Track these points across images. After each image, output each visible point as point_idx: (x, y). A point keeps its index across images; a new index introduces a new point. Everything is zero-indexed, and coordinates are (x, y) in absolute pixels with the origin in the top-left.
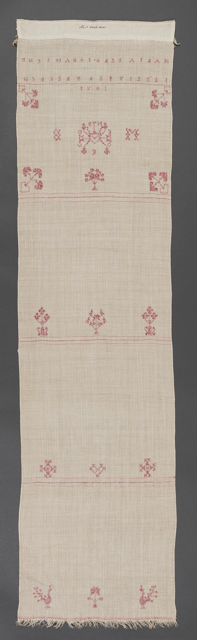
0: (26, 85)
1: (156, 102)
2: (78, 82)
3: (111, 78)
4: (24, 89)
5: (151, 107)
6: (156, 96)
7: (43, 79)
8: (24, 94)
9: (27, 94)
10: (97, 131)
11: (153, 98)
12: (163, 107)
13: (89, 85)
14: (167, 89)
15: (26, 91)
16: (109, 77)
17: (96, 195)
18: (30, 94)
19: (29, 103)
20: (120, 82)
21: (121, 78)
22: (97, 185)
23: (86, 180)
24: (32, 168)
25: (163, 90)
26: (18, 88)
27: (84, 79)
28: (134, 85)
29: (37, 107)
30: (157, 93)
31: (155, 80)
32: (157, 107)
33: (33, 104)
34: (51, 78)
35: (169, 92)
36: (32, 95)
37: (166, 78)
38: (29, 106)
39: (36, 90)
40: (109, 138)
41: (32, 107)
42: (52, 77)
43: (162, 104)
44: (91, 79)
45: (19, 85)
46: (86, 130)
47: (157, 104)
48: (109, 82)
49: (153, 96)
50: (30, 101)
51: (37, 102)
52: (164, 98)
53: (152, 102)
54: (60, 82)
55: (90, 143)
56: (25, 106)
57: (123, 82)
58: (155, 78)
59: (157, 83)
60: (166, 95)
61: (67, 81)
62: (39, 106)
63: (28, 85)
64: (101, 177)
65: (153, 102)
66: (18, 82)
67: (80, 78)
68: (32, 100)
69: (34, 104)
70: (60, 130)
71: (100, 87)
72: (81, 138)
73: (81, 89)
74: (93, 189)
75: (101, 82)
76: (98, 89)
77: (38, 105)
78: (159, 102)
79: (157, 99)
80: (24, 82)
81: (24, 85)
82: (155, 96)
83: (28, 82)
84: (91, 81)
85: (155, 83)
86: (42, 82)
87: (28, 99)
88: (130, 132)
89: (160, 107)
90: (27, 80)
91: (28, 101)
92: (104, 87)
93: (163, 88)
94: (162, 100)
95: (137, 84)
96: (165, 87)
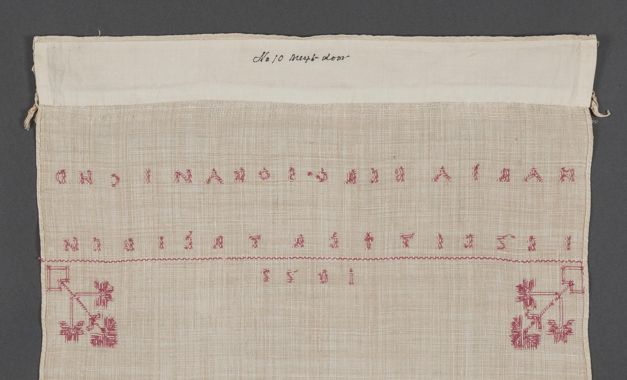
0: (72, 265)
1: (532, 323)
2: (254, 253)
3: (369, 238)
4: (67, 280)
5: (514, 341)
6: (531, 300)
7: (130, 245)
8: (65, 296)
9: (74, 296)
11: (520, 310)
12: (556, 340)
13: (292, 265)
14: (573, 275)
15: (74, 286)
16: (363, 236)
18: (87, 298)
19: (84, 328)
20: (401, 251)
21: (406, 240)
25: (558, 280)
26: (43, 276)
27: (274, 244)
28: (453, 262)
29: (112, 343)
30: (534, 290)
31: (529, 244)
32: (536, 341)
33: (97, 330)
34: (158, 240)
35: (577, 286)
36: (94, 298)
37: (568, 235)
38: (85, 339)
39: (107, 283)
41: (96, 341)
42: (161, 235)
43: (553, 329)
44: (300, 242)
45: (49, 268)
47: (534, 331)
48: (363, 252)
49: (522, 303)
50: (87, 323)
51: (111, 323)
52: (561, 308)
53: (516, 323)
54: (189, 254)
56: (69, 338)
57: (412, 251)
58: (529, 235)
59: (534, 256)
60: (567, 298)
61: (215, 251)
62: (119, 338)
63: (79, 264)
65: (520, 323)
66: (43, 257)
67: (259, 237)
68: (93, 320)
69: (100, 331)
71: (333, 268)
73: (263, 276)
75: (335, 253)
76: (324, 277)
77: (115, 335)
78: (544, 321)
79: (537, 312)
80: (64, 255)
81: (65, 264)
82: (529, 302)
83: (79, 255)
84: (299, 249)
85: (528, 253)
86: (127, 255)
87: (81, 316)
89: (547, 340)
90: (75, 248)
91: (81, 324)
92: (346, 270)
93: (558, 272)
94: (552, 315)
95: (464, 260)
96: (563, 269)
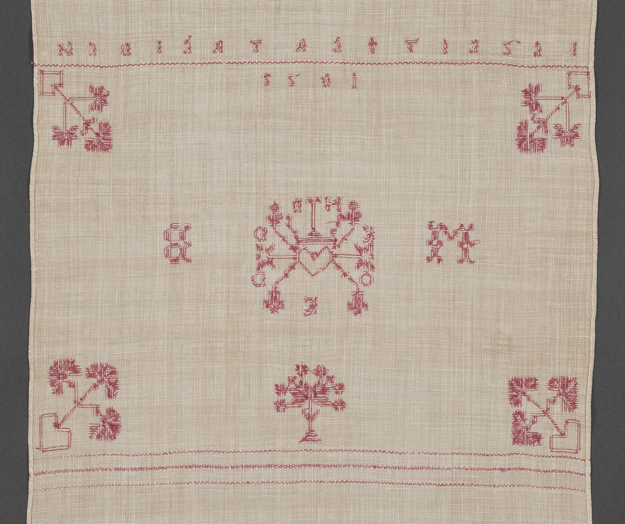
0: (66, 70)
1: (538, 127)
2: (255, 57)
3: (372, 43)
4: (61, 85)
5: (520, 145)
6: (537, 105)
7: (127, 49)
8: (59, 101)
9: (69, 101)
10: (324, 231)
11: (525, 114)
12: (563, 144)
13: (294, 69)
14: (580, 80)
15: (67, 91)
16: (367, 40)
17: (313, 458)
18: (81, 103)
19: (78, 132)
20: (406, 56)
21: (410, 45)
22: (317, 424)
23: (280, 405)
24: (83, 365)
25: (565, 86)
26: (36, 81)
27: (275, 49)
28: (458, 67)
29: (106, 148)
30: (540, 94)
31: (534, 50)
32: (542, 145)
33: (91, 135)
34: (156, 45)
35: (584, 91)
36: (88, 103)
37: (574, 41)
38: (79, 144)
39: (102, 88)
40: (366, 257)
41: (90, 146)
42: (159, 39)
43: (560, 133)
44: (302, 46)
45: (42, 72)
46: (282, 228)
47: (540, 134)
48: (367, 56)
49: (528, 108)
50: (81, 127)
51: (106, 129)
52: (568, 112)
53: (522, 127)
54: (188, 58)
55: (298, 273)
56: (62, 143)
57: (416, 56)
58: (534, 41)
59: (539, 61)
60: (573, 102)
61: (215, 55)
62: (114, 143)
63: (74, 69)
64: (332, 396)
65: (526, 127)
66: (36, 61)
67: (260, 42)
68: (87, 124)
69: (94, 136)
70: (187, 228)
71: (335, 74)
72: (264, 257)
73: (264, 81)
74: (304, 439)
75: (338, 57)
76: (326, 81)
77: (110, 140)
78: (550, 125)
79: (542, 116)
80: (58, 60)
81: (59, 69)
82: (535, 106)
83: (74, 59)
84: (301, 53)
85: (534, 58)
86: (123, 60)
87: (74, 120)
88: (442, 237)
89: (553, 144)
90: (70, 53)
91: (75, 128)
92: (349, 74)
93: (564, 76)
94: (559, 119)
95: (469, 66)
96: (569, 74)
